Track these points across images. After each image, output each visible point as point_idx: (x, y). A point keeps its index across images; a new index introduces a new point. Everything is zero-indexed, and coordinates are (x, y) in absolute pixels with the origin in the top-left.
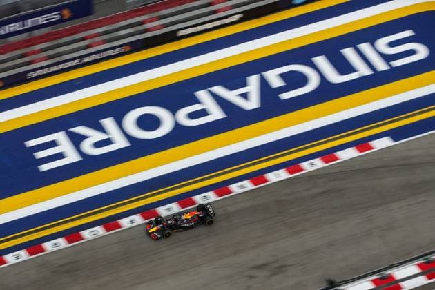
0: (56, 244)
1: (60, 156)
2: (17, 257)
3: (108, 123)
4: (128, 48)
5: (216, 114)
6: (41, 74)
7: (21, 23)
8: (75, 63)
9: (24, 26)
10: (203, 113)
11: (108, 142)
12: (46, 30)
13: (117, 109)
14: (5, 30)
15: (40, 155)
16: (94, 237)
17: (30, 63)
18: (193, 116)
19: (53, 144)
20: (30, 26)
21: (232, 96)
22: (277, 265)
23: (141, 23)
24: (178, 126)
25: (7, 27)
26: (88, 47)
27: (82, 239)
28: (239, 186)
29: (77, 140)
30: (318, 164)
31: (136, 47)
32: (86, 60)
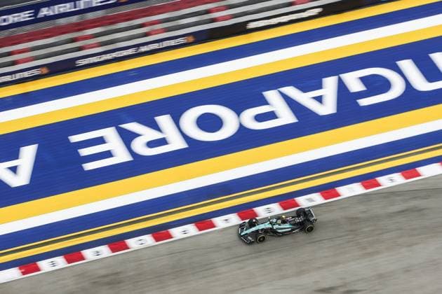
0: (98, 252)
1: (108, 154)
2: (53, 264)
3: (164, 121)
4: (191, 39)
5: (286, 117)
6: (91, 62)
7: (73, 3)
8: (130, 52)
9: (75, 8)
10: (272, 116)
11: (163, 142)
12: (100, 14)
13: (175, 106)
14: (54, 12)
15: (85, 152)
16: (142, 246)
17: (80, 49)
18: (259, 118)
19: (101, 141)
20: (82, 8)
21: (305, 99)
22: (346, 289)
23: (208, 12)
24: (242, 128)
25: (56, 7)
26: (146, 35)
27: (128, 248)
28: (307, 199)
29: (128, 137)
30: (398, 179)
31: (200, 38)
32: (143, 49)
